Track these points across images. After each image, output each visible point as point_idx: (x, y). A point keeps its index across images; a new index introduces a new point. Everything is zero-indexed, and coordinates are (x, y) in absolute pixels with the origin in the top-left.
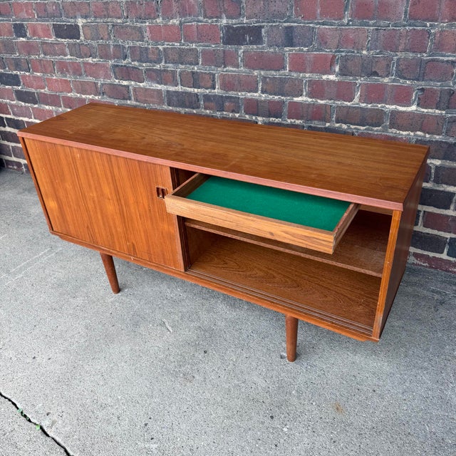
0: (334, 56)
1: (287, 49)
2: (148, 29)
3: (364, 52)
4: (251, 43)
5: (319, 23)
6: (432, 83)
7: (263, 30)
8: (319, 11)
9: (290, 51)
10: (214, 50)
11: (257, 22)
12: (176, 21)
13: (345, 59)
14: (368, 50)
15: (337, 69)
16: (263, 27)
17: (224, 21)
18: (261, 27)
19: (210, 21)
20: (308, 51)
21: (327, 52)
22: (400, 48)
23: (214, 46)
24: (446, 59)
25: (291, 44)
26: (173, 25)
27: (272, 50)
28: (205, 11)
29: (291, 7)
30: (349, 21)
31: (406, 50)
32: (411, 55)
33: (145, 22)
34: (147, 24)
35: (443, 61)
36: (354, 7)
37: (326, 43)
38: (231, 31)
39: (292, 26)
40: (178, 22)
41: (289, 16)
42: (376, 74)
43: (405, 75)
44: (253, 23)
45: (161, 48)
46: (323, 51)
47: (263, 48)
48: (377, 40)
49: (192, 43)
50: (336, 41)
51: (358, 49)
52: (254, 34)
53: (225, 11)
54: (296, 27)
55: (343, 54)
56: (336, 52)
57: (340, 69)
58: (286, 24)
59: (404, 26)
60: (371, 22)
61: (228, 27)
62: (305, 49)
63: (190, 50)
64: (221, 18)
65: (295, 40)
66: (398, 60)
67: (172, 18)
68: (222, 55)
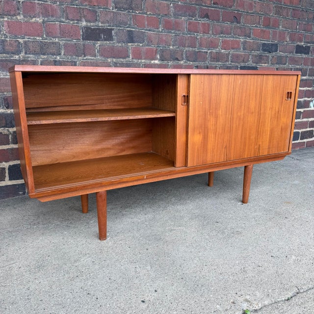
0: (157, 50)
1: (130, 44)
2: (5, 24)
3: (171, 47)
4: (105, 40)
5: (147, 30)
6: (200, 63)
7: (113, 31)
8: (146, 23)
9: (132, 45)
10: (75, 44)
11: (109, 26)
12: (40, 20)
13: (162, 51)
14: (173, 46)
15: (158, 57)
16: (113, 29)
17: (84, 23)
18: (112, 30)
19: (71, 22)
20: (143, 46)
21: (153, 47)
22: (186, 45)
23: (75, 41)
24: (204, 51)
25: (132, 41)
26: (36, 22)
27: (120, 45)
28: (67, 14)
29: (130, 19)
30: (162, 30)
31: (189, 47)
32: (191, 49)
33: (4, 18)
34: (6, 19)
35: (203, 52)
36: (164, 23)
37: (152, 41)
38: (89, 31)
39: (132, 31)
40: (41, 20)
41: (130, 25)
42: (177, 59)
43: (190, 59)
44: (106, 26)
45: (21, 41)
46: (150, 46)
47: (114, 43)
48: (176, 41)
49: (55, 38)
50: (157, 40)
51: (168, 46)
52: (107, 34)
53: (85, 17)
54: (134, 31)
55: (161, 48)
56: (157, 47)
57: (160, 57)
58: (129, 29)
59: (187, 34)
60: (173, 31)
61: (87, 28)
62: (141, 45)
63: (53, 43)
64: (81, 21)
65: (134, 39)
66: (186, 51)
67: (34, 17)
68: (82, 47)
